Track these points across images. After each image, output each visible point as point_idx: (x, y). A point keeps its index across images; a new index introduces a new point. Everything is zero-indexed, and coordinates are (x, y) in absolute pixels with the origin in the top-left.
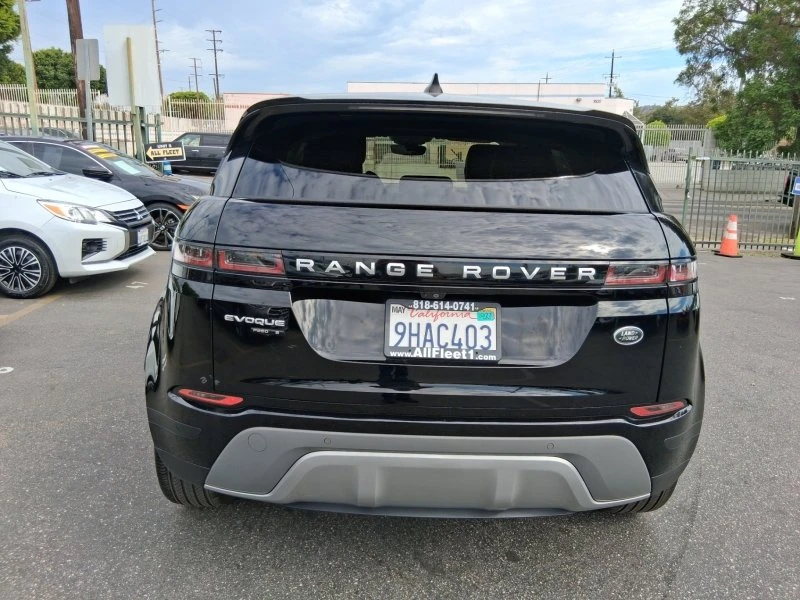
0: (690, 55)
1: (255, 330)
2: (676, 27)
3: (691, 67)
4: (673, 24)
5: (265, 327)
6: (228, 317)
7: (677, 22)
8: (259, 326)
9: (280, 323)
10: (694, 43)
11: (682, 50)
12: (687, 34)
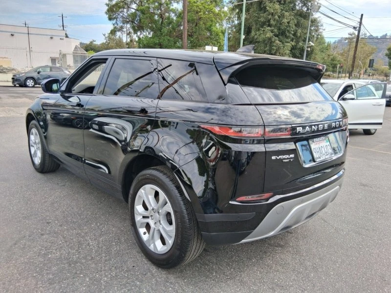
0: (114, 22)
1: (284, 161)
2: (107, 8)
3: (115, 28)
4: (106, 6)
5: (288, 158)
6: (274, 158)
7: (108, 5)
8: (285, 159)
9: (292, 156)
10: (114, 16)
11: (110, 19)
12: (112, 11)
